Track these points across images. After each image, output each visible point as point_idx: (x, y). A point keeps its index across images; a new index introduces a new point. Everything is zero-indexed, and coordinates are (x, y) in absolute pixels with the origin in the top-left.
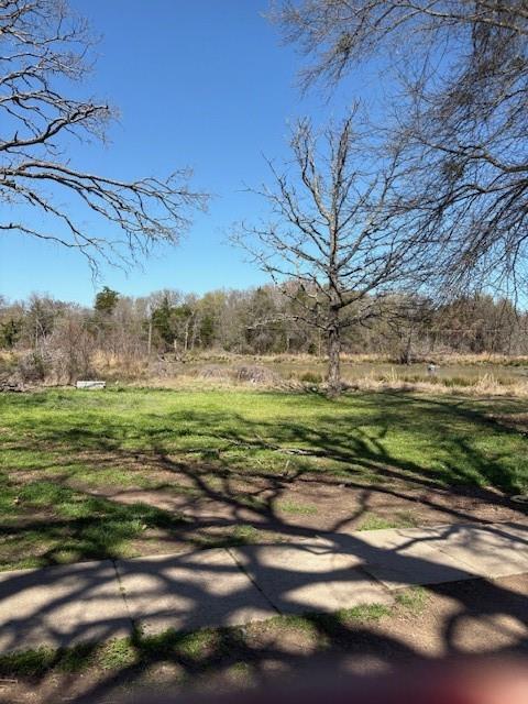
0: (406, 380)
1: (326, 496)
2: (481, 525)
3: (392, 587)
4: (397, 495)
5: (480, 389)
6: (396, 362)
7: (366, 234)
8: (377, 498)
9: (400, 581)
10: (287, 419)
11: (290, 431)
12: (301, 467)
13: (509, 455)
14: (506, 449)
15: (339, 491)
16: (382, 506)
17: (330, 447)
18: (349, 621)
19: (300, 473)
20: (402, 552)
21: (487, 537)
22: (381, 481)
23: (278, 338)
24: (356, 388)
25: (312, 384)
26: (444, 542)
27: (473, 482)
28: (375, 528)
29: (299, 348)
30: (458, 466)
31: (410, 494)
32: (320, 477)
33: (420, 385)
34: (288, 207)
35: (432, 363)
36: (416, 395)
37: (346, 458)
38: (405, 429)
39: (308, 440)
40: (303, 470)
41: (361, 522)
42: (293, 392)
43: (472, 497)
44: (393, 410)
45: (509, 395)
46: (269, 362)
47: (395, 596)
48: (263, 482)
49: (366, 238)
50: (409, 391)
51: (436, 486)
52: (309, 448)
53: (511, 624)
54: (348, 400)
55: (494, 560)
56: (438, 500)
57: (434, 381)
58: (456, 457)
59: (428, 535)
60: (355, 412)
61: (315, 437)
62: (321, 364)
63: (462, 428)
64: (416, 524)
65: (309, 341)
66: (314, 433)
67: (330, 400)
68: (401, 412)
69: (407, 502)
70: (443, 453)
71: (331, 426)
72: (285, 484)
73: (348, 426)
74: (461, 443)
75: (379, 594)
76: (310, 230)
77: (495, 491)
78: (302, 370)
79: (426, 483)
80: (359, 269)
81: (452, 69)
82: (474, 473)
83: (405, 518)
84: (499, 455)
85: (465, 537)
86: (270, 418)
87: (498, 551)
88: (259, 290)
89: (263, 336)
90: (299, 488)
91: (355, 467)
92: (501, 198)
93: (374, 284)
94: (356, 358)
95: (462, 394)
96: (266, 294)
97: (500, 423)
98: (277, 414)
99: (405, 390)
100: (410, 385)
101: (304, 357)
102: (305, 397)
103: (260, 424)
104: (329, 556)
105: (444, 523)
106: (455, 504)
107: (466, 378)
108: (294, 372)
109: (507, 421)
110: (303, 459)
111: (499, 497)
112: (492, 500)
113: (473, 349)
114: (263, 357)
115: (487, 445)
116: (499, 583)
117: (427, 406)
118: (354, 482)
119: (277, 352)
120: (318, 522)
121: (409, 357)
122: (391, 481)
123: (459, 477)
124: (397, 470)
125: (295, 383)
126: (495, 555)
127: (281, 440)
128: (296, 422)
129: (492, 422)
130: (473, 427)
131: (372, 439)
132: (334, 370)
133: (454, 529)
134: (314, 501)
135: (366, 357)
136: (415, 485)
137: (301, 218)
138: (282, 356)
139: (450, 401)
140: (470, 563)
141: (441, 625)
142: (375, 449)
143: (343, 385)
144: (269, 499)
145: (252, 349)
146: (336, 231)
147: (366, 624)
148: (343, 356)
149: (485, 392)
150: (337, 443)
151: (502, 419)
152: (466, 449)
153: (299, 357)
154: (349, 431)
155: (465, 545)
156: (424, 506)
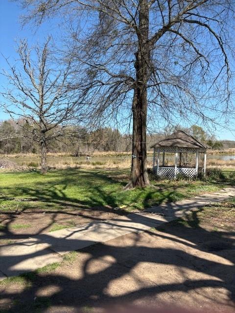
0: (77, 164)
1: (36, 218)
2: (102, 221)
3: (62, 254)
4: (68, 214)
5: (107, 166)
6: (74, 156)
7: (56, 98)
8: (60, 216)
9: (66, 251)
10: (19, 185)
11: (21, 191)
12: (25, 207)
13: (115, 192)
14: (114, 189)
15: (43, 215)
16: (61, 219)
17: (40, 196)
18: (42, 273)
19: (24, 209)
20: (68, 238)
21: (104, 226)
22: (62, 208)
23: (17, 145)
24: (55, 168)
25: (34, 167)
26: (86, 231)
27: (101, 204)
28: (57, 230)
29: (28, 151)
30: (95, 198)
31: (74, 213)
32: (35, 210)
33: (83, 165)
34: (17, 82)
35: (88, 156)
36: (81, 170)
37: (47, 200)
38: (75, 185)
39: (30, 194)
40: (26, 208)
41: (51, 228)
42: (24, 172)
43: (100, 210)
44: (70, 177)
45: (117, 168)
46: (12, 158)
47: (63, 257)
48: (4, 216)
49: (56, 100)
50: (78, 168)
51: (86, 208)
52: (29, 198)
53: (110, 259)
54: (50, 174)
55: (105, 235)
56: (86, 213)
57: (88, 163)
58: (95, 195)
59: (80, 229)
60: (53, 179)
61: (33, 192)
62: (39, 158)
63: (98, 182)
64: (75, 225)
65: (32, 147)
66: (32, 190)
67: (42, 175)
68: (74, 178)
69: (73, 216)
70: (90, 194)
71: (41, 186)
72: (15, 216)
73: (49, 186)
74: (97, 188)
75: (56, 258)
76: (30, 94)
77: (109, 207)
78: (29, 161)
79: (82, 207)
80: (53, 114)
81: (89, 29)
82: (101, 200)
83: (71, 223)
84: (112, 192)
85: (95, 227)
86: (10, 185)
87: (107, 231)
88: (6, 122)
89: (8, 145)
90: (23, 216)
91: (51, 204)
92: (111, 88)
93: (61, 121)
94: (56, 155)
95: (100, 168)
96: (9, 124)
97: (113, 179)
98: (14, 183)
99: (76, 168)
100: (78, 166)
101: (31, 155)
102: (30, 174)
103: (5, 188)
104: (35, 245)
105: (87, 223)
106: (92, 214)
107: (101, 162)
108: (25, 162)
109: (116, 178)
110: (26, 203)
111: (110, 209)
112: (107, 210)
113: (105, 150)
114: (9, 155)
115: (107, 189)
116: (106, 243)
117: (84, 174)
118: (50, 210)
119: (16, 152)
120: (30, 231)
121: (79, 154)
122: (67, 208)
123: (95, 203)
124: (70, 203)
125: (25, 167)
126: (105, 233)
127: (16, 195)
128: (24, 186)
129: (110, 179)
130: (103, 181)
131: (60, 191)
132: (44, 161)
133: (91, 225)
134: (30, 222)
135: (60, 154)
136: (77, 208)
137: (24, 88)
138: (19, 154)
139: (94, 171)
140: (96, 237)
141: (82, 265)
142: (61, 195)
143: (49, 167)
144: (7, 224)
145: (2, 151)
146: (42, 96)
147: (49, 272)
148: (49, 154)
149: (109, 167)
150: (44, 194)
151: (114, 178)
152: (99, 191)
153: (28, 155)
154: (50, 188)
155: (94, 231)
156: (80, 217)
